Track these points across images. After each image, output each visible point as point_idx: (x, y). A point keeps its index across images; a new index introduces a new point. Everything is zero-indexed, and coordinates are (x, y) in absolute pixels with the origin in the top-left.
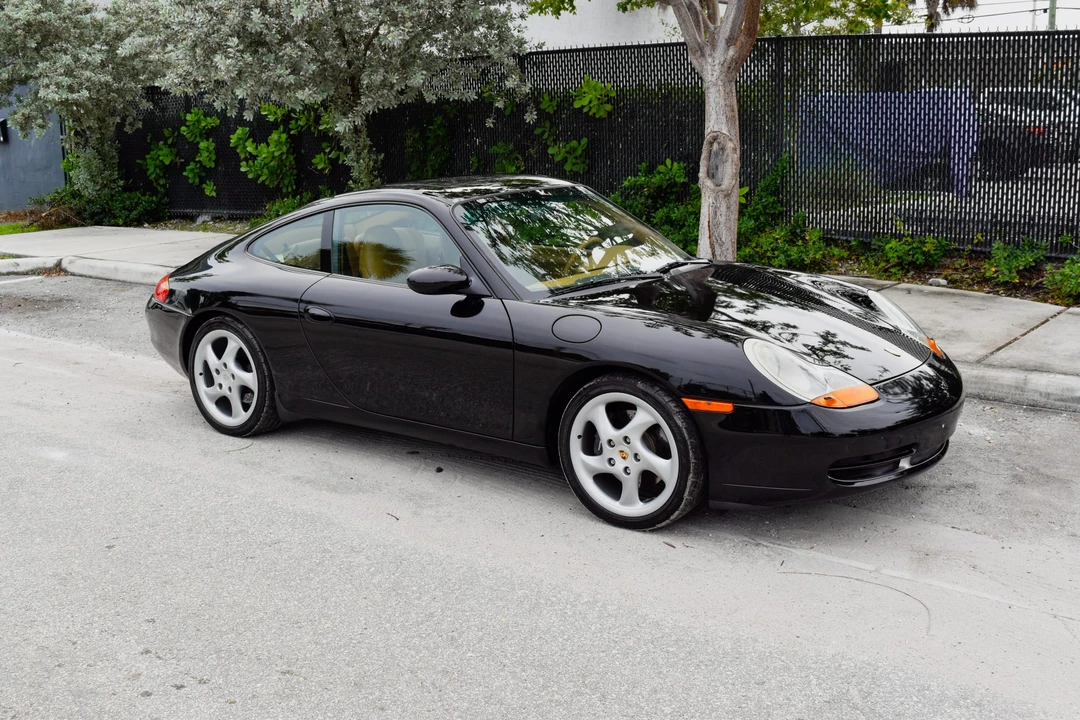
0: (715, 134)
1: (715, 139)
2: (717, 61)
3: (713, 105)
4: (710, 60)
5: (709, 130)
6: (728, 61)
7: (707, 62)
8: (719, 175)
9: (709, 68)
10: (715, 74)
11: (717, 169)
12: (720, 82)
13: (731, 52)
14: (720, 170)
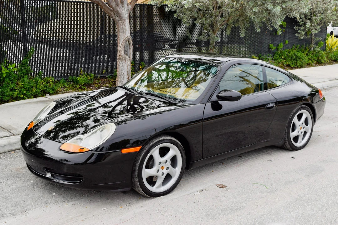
0: (128, 38)
1: (128, 40)
2: (126, 9)
3: (127, 26)
4: (124, 9)
5: (126, 36)
6: (130, 9)
7: (123, 10)
8: (129, 54)
9: (124, 12)
10: (126, 14)
11: (128, 51)
12: (128, 18)
13: (130, 6)
14: (129, 51)
